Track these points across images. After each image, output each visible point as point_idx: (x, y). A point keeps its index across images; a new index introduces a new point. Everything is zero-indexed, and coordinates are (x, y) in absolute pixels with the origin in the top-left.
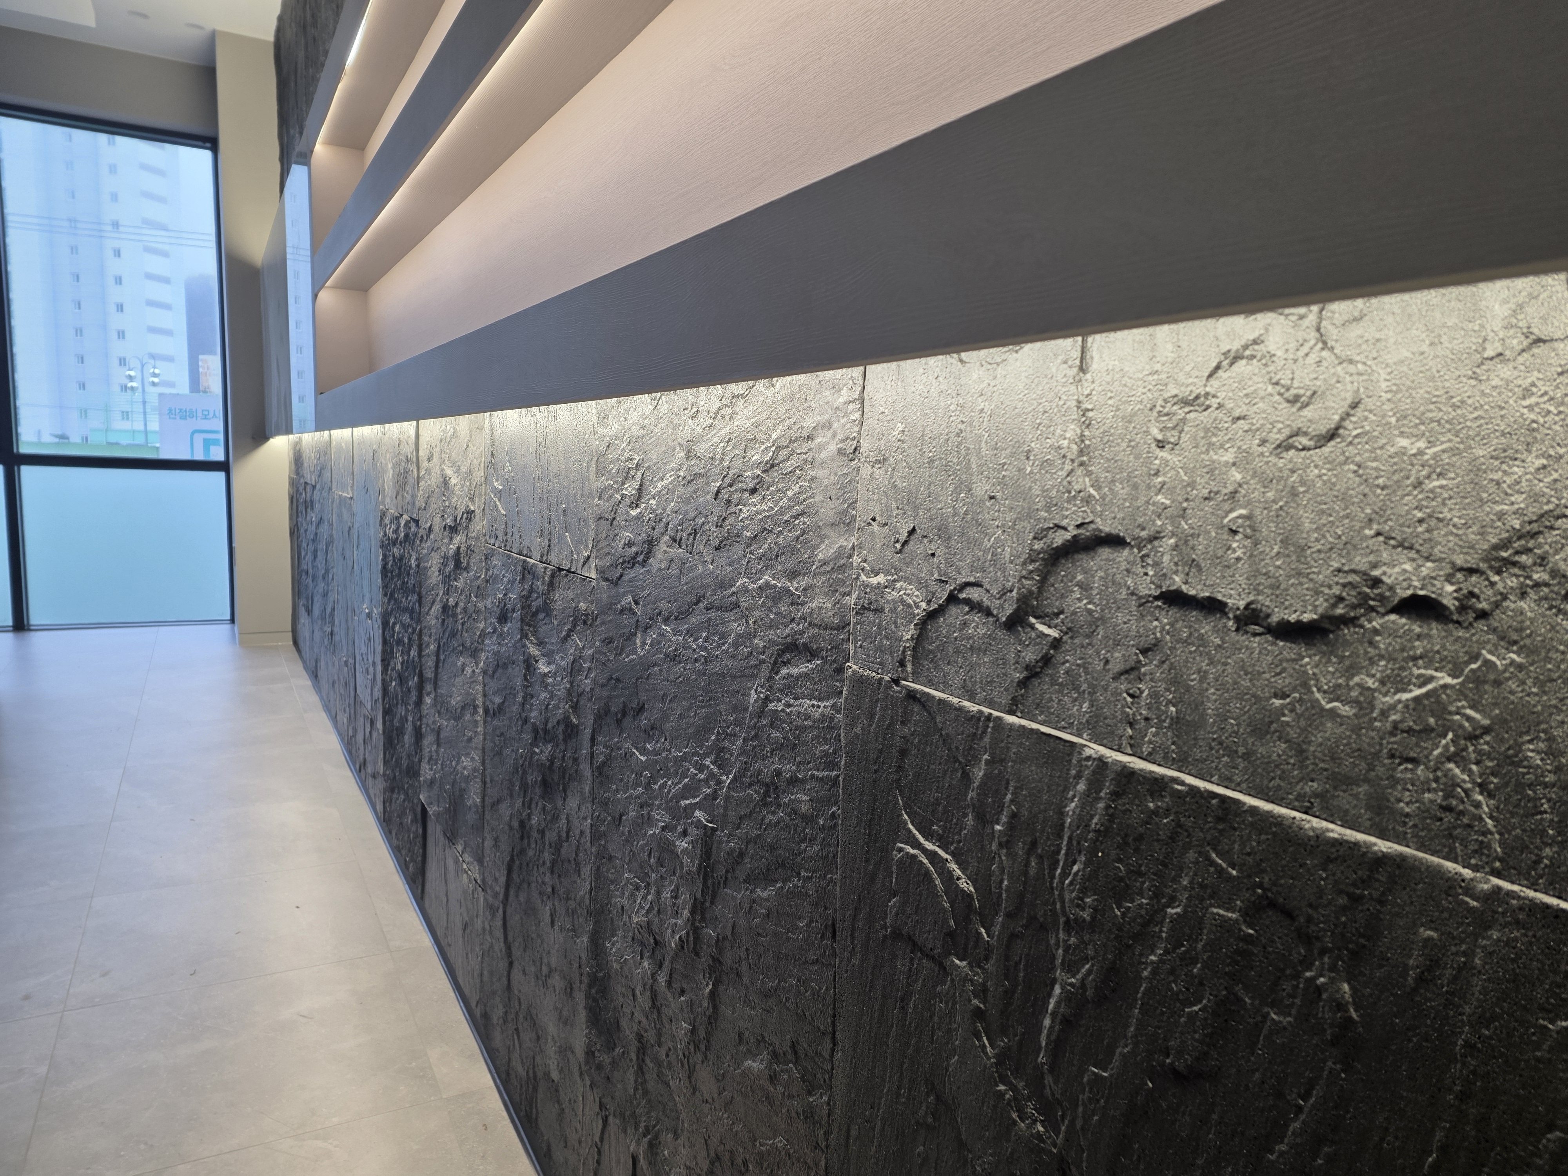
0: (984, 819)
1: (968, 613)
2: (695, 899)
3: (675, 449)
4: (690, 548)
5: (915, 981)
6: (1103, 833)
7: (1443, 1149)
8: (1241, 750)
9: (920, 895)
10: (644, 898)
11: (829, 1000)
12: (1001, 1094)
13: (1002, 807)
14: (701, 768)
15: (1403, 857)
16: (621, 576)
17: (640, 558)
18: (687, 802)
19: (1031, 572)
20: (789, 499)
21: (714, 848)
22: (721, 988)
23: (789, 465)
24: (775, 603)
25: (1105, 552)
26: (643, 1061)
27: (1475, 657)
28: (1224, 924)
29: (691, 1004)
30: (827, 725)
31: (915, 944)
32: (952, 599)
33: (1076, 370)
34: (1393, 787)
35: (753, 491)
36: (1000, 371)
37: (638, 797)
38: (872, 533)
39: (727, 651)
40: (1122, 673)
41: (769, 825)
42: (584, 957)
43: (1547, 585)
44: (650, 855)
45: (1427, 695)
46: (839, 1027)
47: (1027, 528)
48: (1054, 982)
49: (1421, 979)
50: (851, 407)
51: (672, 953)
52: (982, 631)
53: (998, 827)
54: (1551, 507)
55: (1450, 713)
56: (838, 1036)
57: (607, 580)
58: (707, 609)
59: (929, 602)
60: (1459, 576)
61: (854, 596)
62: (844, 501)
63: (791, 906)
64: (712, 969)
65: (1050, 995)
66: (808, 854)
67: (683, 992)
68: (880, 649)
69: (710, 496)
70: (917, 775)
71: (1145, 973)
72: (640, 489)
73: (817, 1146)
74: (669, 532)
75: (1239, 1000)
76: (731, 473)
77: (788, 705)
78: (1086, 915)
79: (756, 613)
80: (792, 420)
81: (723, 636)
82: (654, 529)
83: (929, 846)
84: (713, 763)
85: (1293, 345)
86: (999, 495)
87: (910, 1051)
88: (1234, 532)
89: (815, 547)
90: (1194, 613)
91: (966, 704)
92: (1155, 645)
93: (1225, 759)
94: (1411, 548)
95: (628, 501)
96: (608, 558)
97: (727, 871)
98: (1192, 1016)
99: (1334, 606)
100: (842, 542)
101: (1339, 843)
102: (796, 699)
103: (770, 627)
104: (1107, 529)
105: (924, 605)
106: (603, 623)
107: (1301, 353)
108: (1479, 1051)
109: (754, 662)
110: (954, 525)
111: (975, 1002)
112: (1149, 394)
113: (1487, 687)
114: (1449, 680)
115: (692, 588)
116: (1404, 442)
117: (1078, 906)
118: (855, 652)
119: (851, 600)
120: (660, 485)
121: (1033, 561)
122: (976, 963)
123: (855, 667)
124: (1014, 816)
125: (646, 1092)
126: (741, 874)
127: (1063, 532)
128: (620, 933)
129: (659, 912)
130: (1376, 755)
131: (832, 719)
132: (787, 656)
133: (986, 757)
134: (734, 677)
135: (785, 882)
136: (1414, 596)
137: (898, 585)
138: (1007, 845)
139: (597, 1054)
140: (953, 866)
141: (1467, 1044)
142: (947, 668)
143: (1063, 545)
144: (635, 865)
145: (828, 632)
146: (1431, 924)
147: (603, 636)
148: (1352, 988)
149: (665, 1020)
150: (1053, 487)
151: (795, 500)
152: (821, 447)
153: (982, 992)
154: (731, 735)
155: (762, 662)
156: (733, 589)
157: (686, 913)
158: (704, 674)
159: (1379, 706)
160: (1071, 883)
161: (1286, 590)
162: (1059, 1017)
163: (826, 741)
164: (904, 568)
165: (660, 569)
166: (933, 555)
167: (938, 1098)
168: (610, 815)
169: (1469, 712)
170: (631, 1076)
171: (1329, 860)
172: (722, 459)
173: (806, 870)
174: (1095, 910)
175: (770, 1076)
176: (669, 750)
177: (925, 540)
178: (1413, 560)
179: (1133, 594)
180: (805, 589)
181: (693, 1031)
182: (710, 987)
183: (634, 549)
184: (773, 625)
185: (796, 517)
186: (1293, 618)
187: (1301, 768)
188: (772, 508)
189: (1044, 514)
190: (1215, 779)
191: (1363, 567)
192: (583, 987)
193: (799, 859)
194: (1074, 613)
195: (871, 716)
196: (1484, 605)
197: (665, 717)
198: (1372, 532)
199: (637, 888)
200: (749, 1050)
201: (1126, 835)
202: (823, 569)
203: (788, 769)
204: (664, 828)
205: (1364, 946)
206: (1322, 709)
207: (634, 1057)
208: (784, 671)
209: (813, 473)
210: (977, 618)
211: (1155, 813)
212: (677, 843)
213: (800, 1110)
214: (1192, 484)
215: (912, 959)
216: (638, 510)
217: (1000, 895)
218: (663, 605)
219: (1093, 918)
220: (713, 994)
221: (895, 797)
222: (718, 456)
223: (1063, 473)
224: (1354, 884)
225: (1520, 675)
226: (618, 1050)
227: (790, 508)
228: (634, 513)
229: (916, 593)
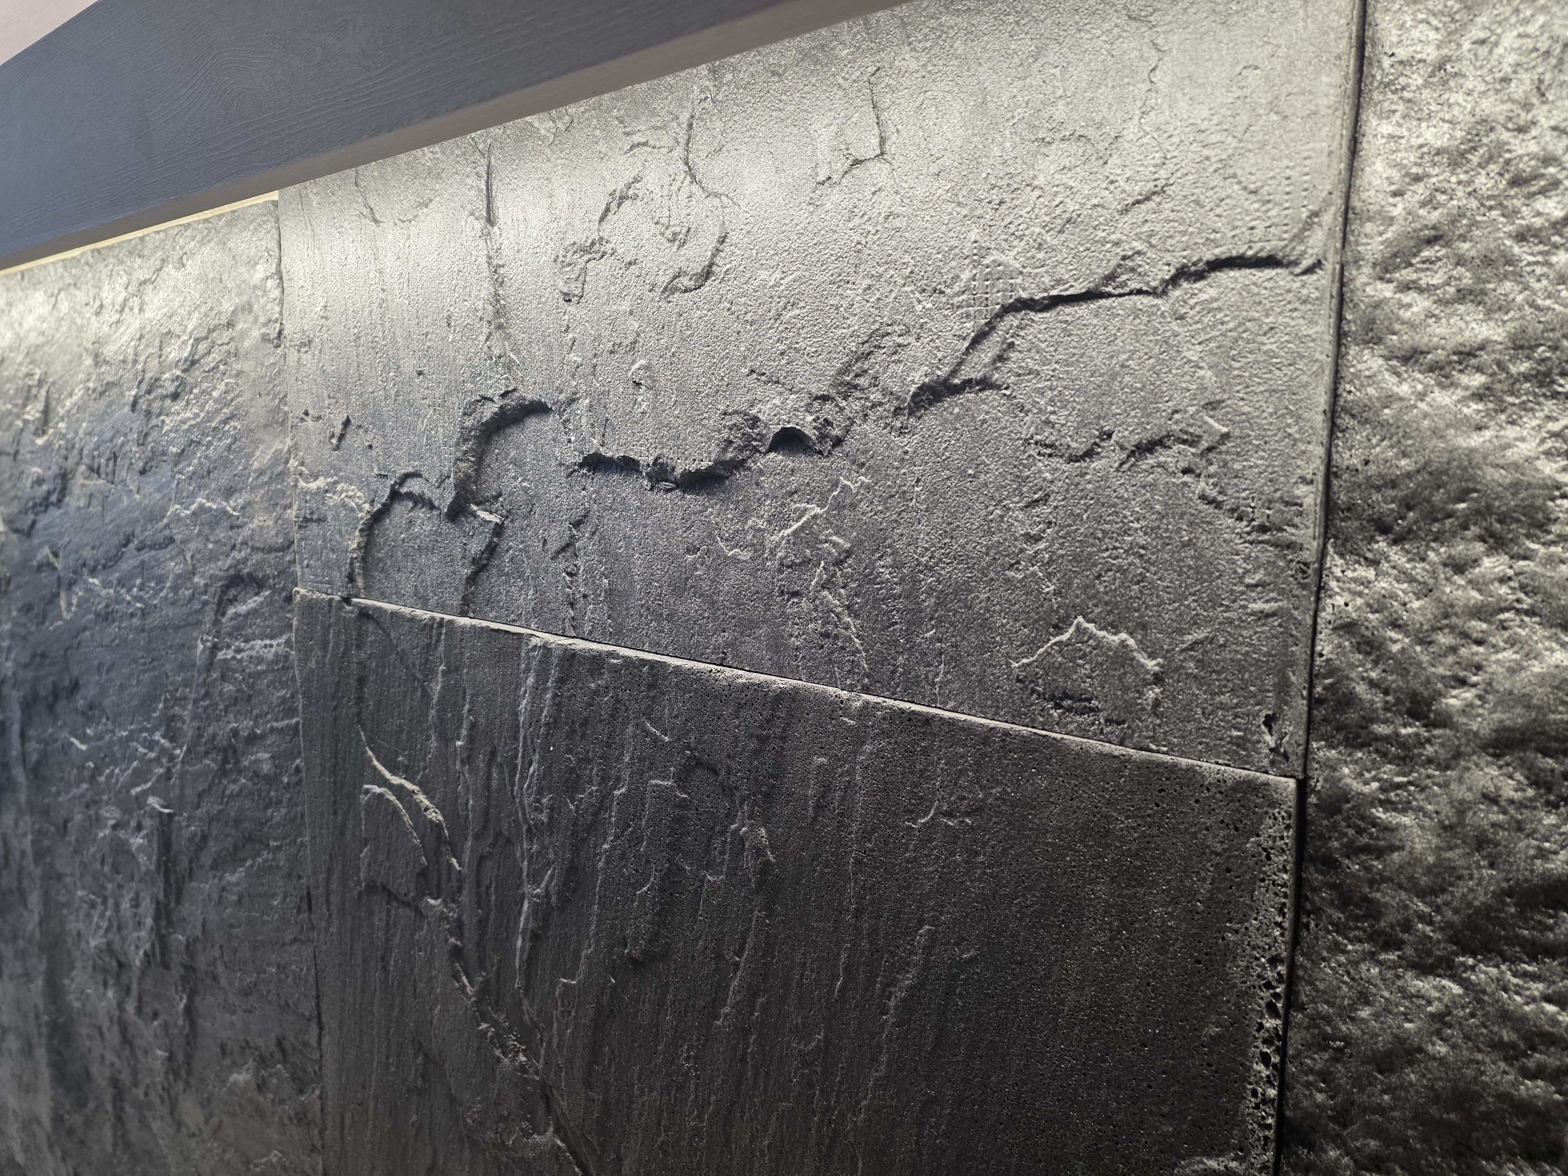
0: (446, 739)
1: (412, 509)
2: (158, 903)
3: (80, 357)
4: (110, 477)
5: (394, 935)
6: (554, 724)
7: (847, 969)
8: (665, 612)
9: (391, 837)
10: (102, 915)
11: (311, 980)
12: (485, 1032)
13: (460, 720)
14: (151, 745)
15: (796, 690)
16: (34, 523)
17: (54, 498)
18: (138, 789)
19: (466, 452)
20: (216, 401)
21: (174, 838)
22: (197, 1000)
23: (210, 361)
24: (212, 529)
25: (532, 423)
26: (122, 1109)
27: (835, 484)
28: (662, 794)
29: (166, 1026)
30: (281, 664)
31: (390, 894)
32: (395, 495)
33: (483, 222)
34: (784, 623)
35: (175, 396)
36: (413, 231)
37: (82, 796)
38: (307, 430)
39: (166, 598)
40: (558, 552)
41: (231, 796)
42: (41, 1006)
43: (881, 404)
44: (103, 863)
45: (802, 528)
46: (324, 1007)
47: (457, 404)
48: (523, 897)
49: (818, 807)
50: (270, 283)
51: (138, 973)
52: (427, 528)
53: (459, 743)
54: (877, 326)
55: (821, 542)
56: (324, 1019)
57: (17, 531)
58: (139, 549)
59: (372, 502)
60: (816, 404)
61: (295, 507)
62: (275, 396)
63: (263, 885)
64: (184, 980)
65: (520, 913)
66: (275, 820)
67: (156, 1015)
68: (327, 565)
69: (127, 409)
70: (378, 704)
71: (601, 864)
72: (46, 411)
73: (313, 1149)
74: (86, 460)
75: (681, 869)
76: (148, 375)
77: (239, 651)
78: (544, 817)
79: (192, 546)
80: (209, 305)
81: (161, 580)
82: (66, 458)
83: (396, 780)
84: (164, 736)
85: (667, 180)
86: (426, 370)
87: (395, 1013)
88: (638, 384)
89: (250, 456)
90: (615, 477)
91: (419, 612)
92: (585, 516)
93: (653, 624)
94: (778, 382)
95: (32, 427)
96: (16, 503)
97: (191, 862)
98: (643, 898)
99: (725, 450)
100: (277, 446)
101: (746, 687)
102: (246, 641)
103: (210, 560)
104: (529, 397)
105: (367, 507)
106: (18, 587)
107: (674, 188)
108: (866, 865)
109: (196, 606)
110: (386, 409)
111: (452, 940)
112: (552, 244)
113: (846, 512)
114: (818, 510)
115: (119, 526)
116: (763, 274)
117: (536, 809)
118: (303, 574)
119: (291, 513)
120: (68, 403)
121: (466, 440)
122: (452, 898)
123: (303, 591)
124: (473, 727)
125: (128, 1145)
126: (206, 859)
127: (490, 404)
128: (78, 964)
129: (120, 928)
130: (770, 595)
131: (286, 657)
132: (232, 592)
133: (442, 667)
134: (177, 628)
135: (254, 859)
136: (784, 430)
137: (339, 487)
138: (468, 760)
139: (66, 1117)
140: (421, 798)
141: (858, 862)
142: (397, 576)
143: (492, 418)
144: (88, 879)
145: (273, 555)
146: (822, 750)
147: (20, 604)
148: (769, 832)
149: (139, 1053)
150: (476, 354)
151: (223, 402)
152: (244, 334)
153: (459, 928)
154: (181, 699)
155: (205, 603)
156: (165, 521)
157: (149, 922)
158: (143, 630)
159: (768, 545)
160: (529, 787)
161: (685, 439)
162: (529, 934)
163: (283, 685)
164: (343, 466)
165: (79, 509)
166: (370, 447)
167: (426, 1057)
168: (52, 824)
169: (835, 538)
170: (108, 1133)
171: (740, 706)
172: (135, 362)
173: (275, 840)
174: (552, 809)
175: (258, 1086)
176: (113, 732)
177: (361, 431)
178: (781, 394)
179: (561, 464)
180: (243, 508)
181: (171, 1058)
182: (185, 1001)
183: (45, 487)
184: (213, 557)
185: (225, 422)
186: (693, 468)
187: (714, 620)
188: (197, 415)
189: (469, 386)
190: (646, 647)
191: (744, 407)
192: (43, 1041)
193: (266, 829)
194: (511, 494)
195: (325, 645)
196: (836, 432)
197: (103, 693)
198: (747, 371)
199: (93, 905)
200: (234, 1063)
201: (573, 722)
202: (260, 481)
203: (245, 725)
204: (115, 827)
205: (774, 786)
206: (727, 558)
207: (109, 1107)
208: (231, 611)
209: (238, 367)
210: (421, 513)
211: (596, 693)
212: (132, 841)
213: (292, 1114)
214: (597, 339)
215: (389, 911)
216: (45, 438)
217: (467, 817)
218: (87, 553)
219: (551, 818)
220: (189, 1010)
221: (358, 734)
222: (130, 358)
223: (482, 338)
224: (761, 726)
225: (869, 496)
226: (91, 1105)
227: (218, 411)
228: (40, 441)
229: (359, 494)
